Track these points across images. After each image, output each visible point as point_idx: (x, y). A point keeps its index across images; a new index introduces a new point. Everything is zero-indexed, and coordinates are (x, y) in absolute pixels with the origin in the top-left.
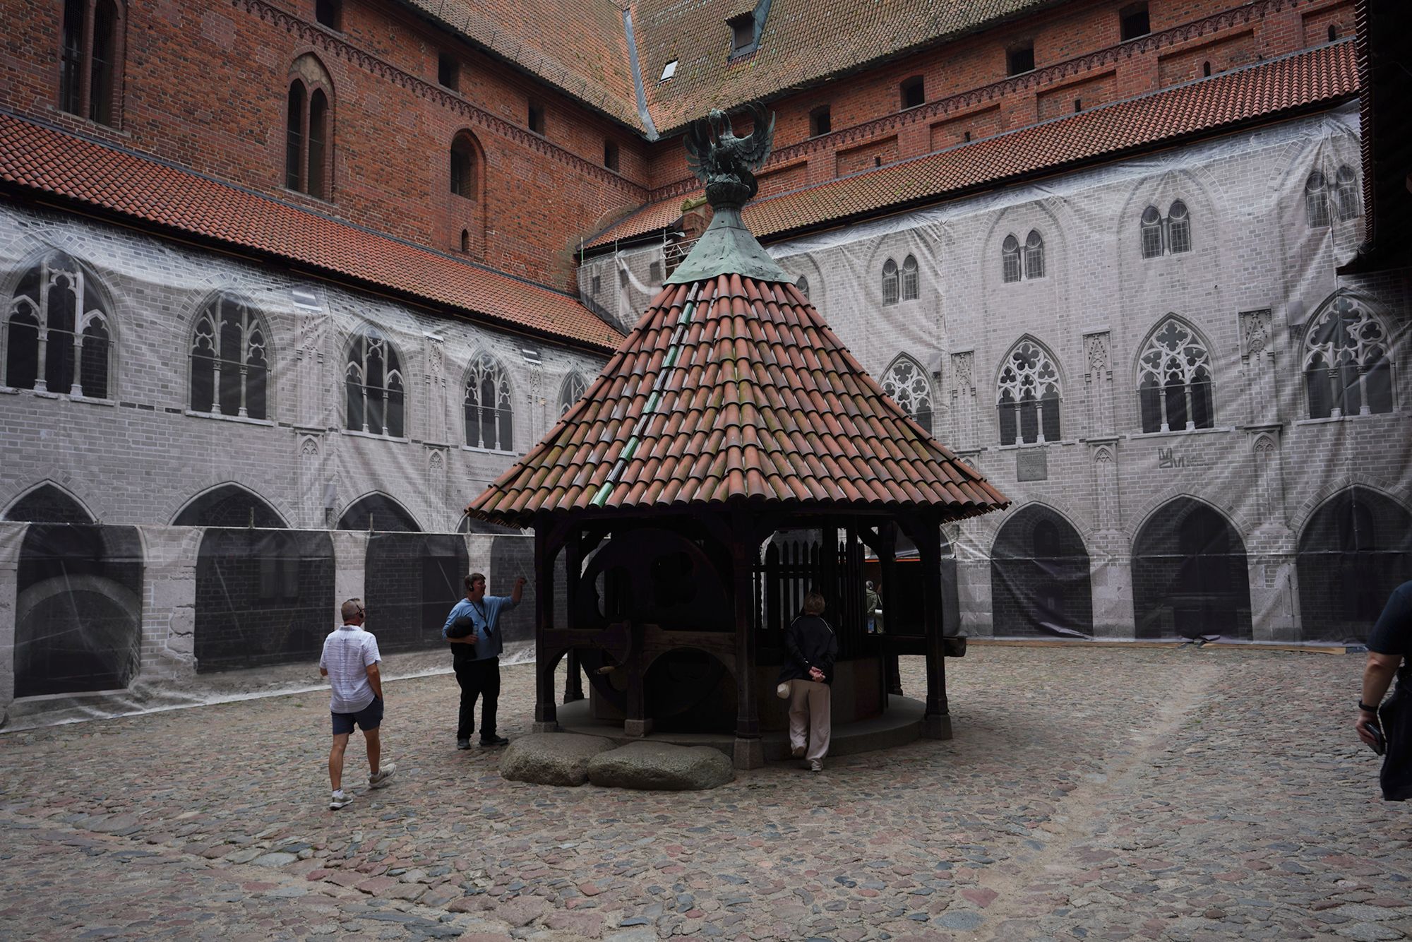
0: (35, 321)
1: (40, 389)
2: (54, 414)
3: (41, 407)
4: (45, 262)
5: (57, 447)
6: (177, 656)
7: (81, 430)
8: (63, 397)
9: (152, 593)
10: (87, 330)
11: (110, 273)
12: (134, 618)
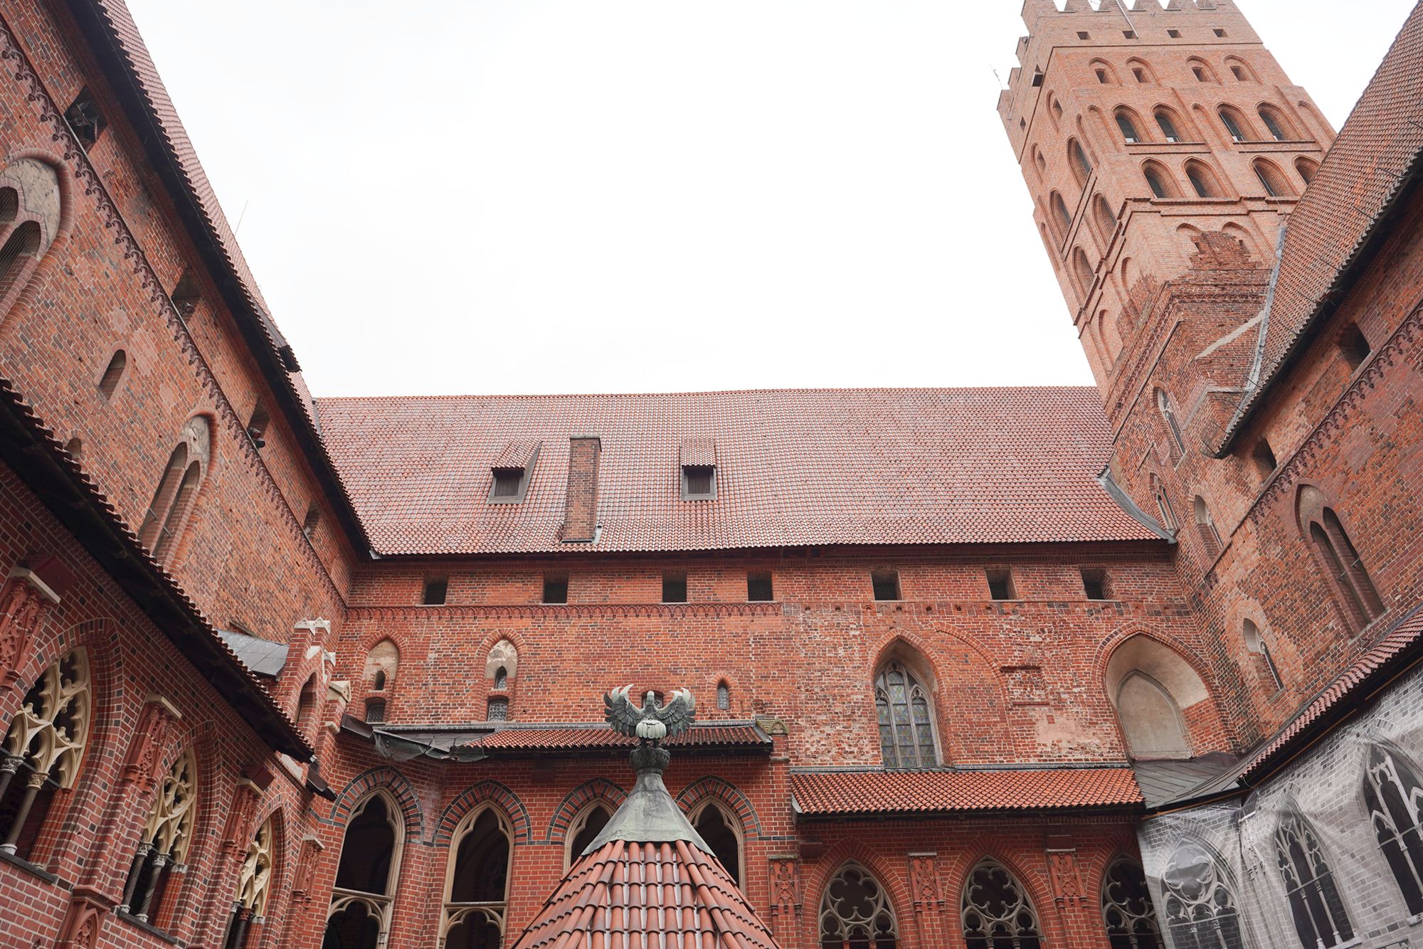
0: (1390, 834)
4: (1368, 767)
11: (1403, 738)
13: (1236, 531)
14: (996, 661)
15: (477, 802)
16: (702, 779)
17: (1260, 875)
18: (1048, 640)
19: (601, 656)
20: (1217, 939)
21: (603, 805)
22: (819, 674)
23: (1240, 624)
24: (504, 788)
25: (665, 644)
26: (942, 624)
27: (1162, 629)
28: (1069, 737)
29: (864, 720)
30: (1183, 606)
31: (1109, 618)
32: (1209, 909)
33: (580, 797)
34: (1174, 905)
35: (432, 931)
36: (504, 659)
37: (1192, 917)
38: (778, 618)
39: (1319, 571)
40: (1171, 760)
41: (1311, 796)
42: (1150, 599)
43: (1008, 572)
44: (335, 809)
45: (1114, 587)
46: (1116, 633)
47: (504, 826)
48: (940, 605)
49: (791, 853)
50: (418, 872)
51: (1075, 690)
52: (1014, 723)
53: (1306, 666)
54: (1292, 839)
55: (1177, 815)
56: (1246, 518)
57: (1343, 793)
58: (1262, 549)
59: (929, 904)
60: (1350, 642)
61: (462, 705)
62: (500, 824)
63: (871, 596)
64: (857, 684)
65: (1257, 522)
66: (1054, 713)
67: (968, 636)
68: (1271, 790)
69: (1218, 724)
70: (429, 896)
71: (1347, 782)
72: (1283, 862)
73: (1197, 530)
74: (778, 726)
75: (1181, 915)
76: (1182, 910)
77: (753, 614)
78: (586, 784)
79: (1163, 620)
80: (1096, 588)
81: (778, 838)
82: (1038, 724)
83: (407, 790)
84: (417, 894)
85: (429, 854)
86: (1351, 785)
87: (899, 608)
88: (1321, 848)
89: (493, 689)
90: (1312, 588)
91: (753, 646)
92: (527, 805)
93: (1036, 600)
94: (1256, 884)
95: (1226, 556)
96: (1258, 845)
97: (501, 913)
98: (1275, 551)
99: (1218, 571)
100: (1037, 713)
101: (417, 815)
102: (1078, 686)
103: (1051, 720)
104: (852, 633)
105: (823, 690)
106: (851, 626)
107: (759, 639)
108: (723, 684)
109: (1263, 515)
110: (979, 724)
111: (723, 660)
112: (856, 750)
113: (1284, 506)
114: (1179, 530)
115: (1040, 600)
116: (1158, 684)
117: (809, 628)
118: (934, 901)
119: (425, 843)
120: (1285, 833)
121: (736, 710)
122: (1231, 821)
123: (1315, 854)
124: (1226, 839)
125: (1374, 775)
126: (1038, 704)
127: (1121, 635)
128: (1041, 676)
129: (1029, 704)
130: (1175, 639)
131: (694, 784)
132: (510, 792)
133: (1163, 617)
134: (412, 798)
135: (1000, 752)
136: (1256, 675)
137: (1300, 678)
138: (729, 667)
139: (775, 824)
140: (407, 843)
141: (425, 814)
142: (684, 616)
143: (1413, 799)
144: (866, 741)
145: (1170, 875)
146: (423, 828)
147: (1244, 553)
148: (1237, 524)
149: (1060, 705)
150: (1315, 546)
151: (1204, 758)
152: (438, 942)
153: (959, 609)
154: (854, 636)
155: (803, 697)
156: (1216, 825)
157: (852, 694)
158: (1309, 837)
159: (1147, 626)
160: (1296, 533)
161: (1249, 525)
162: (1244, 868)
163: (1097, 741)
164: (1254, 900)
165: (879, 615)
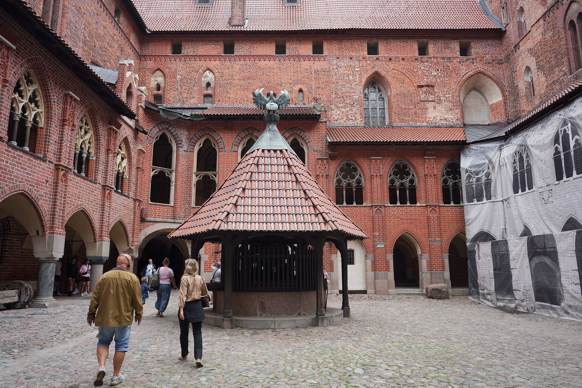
0: (559, 153)
1: (565, 178)
2: (569, 187)
3: (566, 186)
4: (560, 127)
5: (572, 200)
6: (575, 295)
7: (578, 190)
8: (571, 178)
9: (562, 264)
10: (575, 146)
11: (578, 116)
12: (558, 274)
13: (534, 24)
14: (416, 83)
15: (203, 136)
16: (292, 128)
17: (505, 167)
18: (440, 74)
19: (250, 78)
20: (482, 189)
21: (252, 137)
22: (341, 87)
23: (524, 68)
24: (213, 130)
25: (277, 73)
26: (395, 66)
27: (490, 70)
28: (441, 115)
29: (358, 106)
30: (501, 60)
31: (468, 65)
32: (481, 179)
33: (243, 134)
34: (469, 177)
35: (190, 181)
36: (209, 79)
37: (474, 181)
38: (325, 62)
39: (567, 44)
40: (480, 125)
41: (534, 139)
42: (487, 57)
43: (427, 43)
44: (148, 138)
45: (473, 51)
46: (469, 72)
47: (214, 145)
48: (395, 58)
49: (326, 156)
50: (183, 161)
51: (447, 96)
52: (419, 109)
53: (547, 87)
54: (521, 155)
55: (478, 145)
56: (540, 18)
57: (546, 138)
58: (544, 34)
59: (377, 175)
60: (569, 77)
61: (193, 98)
62: (213, 144)
63: (366, 53)
64: (356, 91)
65: (545, 21)
66: (436, 105)
67: (405, 72)
68: (518, 136)
69: (503, 111)
70: (188, 170)
71: (549, 133)
72: (515, 162)
73: (517, 24)
74: (323, 108)
75: (471, 181)
76: (471, 179)
77: (314, 60)
78: (246, 129)
79: (491, 66)
80: (464, 51)
81: (321, 151)
82: (429, 109)
83: (175, 131)
84: (183, 169)
85: (187, 155)
86: (551, 135)
87: (377, 59)
88: (531, 159)
89: (205, 91)
90: (561, 52)
91: (314, 74)
92: (223, 137)
93: (438, 56)
94: (502, 170)
95: (527, 37)
96: (507, 156)
97: (215, 176)
98: (550, 34)
99: (521, 44)
100: (429, 105)
101: (180, 140)
102: (449, 94)
103: (435, 108)
104: (356, 69)
105: (342, 94)
106: (356, 66)
107: (316, 71)
108: (301, 91)
109: (549, 17)
110: (405, 109)
111: (301, 80)
112: (354, 118)
113: (560, 13)
114: (508, 24)
115: (439, 56)
116: (482, 94)
117: (338, 67)
118: (378, 174)
119: (184, 151)
120: (519, 152)
121: (306, 101)
122: (499, 148)
123: (528, 160)
124: (495, 155)
125: (561, 131)
126: (431, 101)
127: (471, 73)
128: (434, 90)
129: (427, 101)
130: (494, 75)
131: (288, 130)
132: (216, 132)
133: (491, 65)
134: (177, 134)
135: (412, 120)
136: (525, 91)
137: (543, 92)
138: (302, 84)
139: (320, 146)
140: (177, 150)
141: (183, 140)
142: (285, 61)
143: (574, 139)
144: (358, 115)
145: (470, 167)
146: (183, 145)
147: (535, 35)
148: (536, 21)
149: (439, 102)
150: (569, 32)
151: (494, 124)
152: (193, 185)
153: (403, 59)
154: (357, 71)
155: (334, 96)
156: (492, 149)
157: (354, 95)
158: (527, 154)
159: (483, 68)
160: (562, 26)
161: (541, 22)
162: (499, 164)
163: (452, 117)
164: (500, 176)
165: (369, 62)
